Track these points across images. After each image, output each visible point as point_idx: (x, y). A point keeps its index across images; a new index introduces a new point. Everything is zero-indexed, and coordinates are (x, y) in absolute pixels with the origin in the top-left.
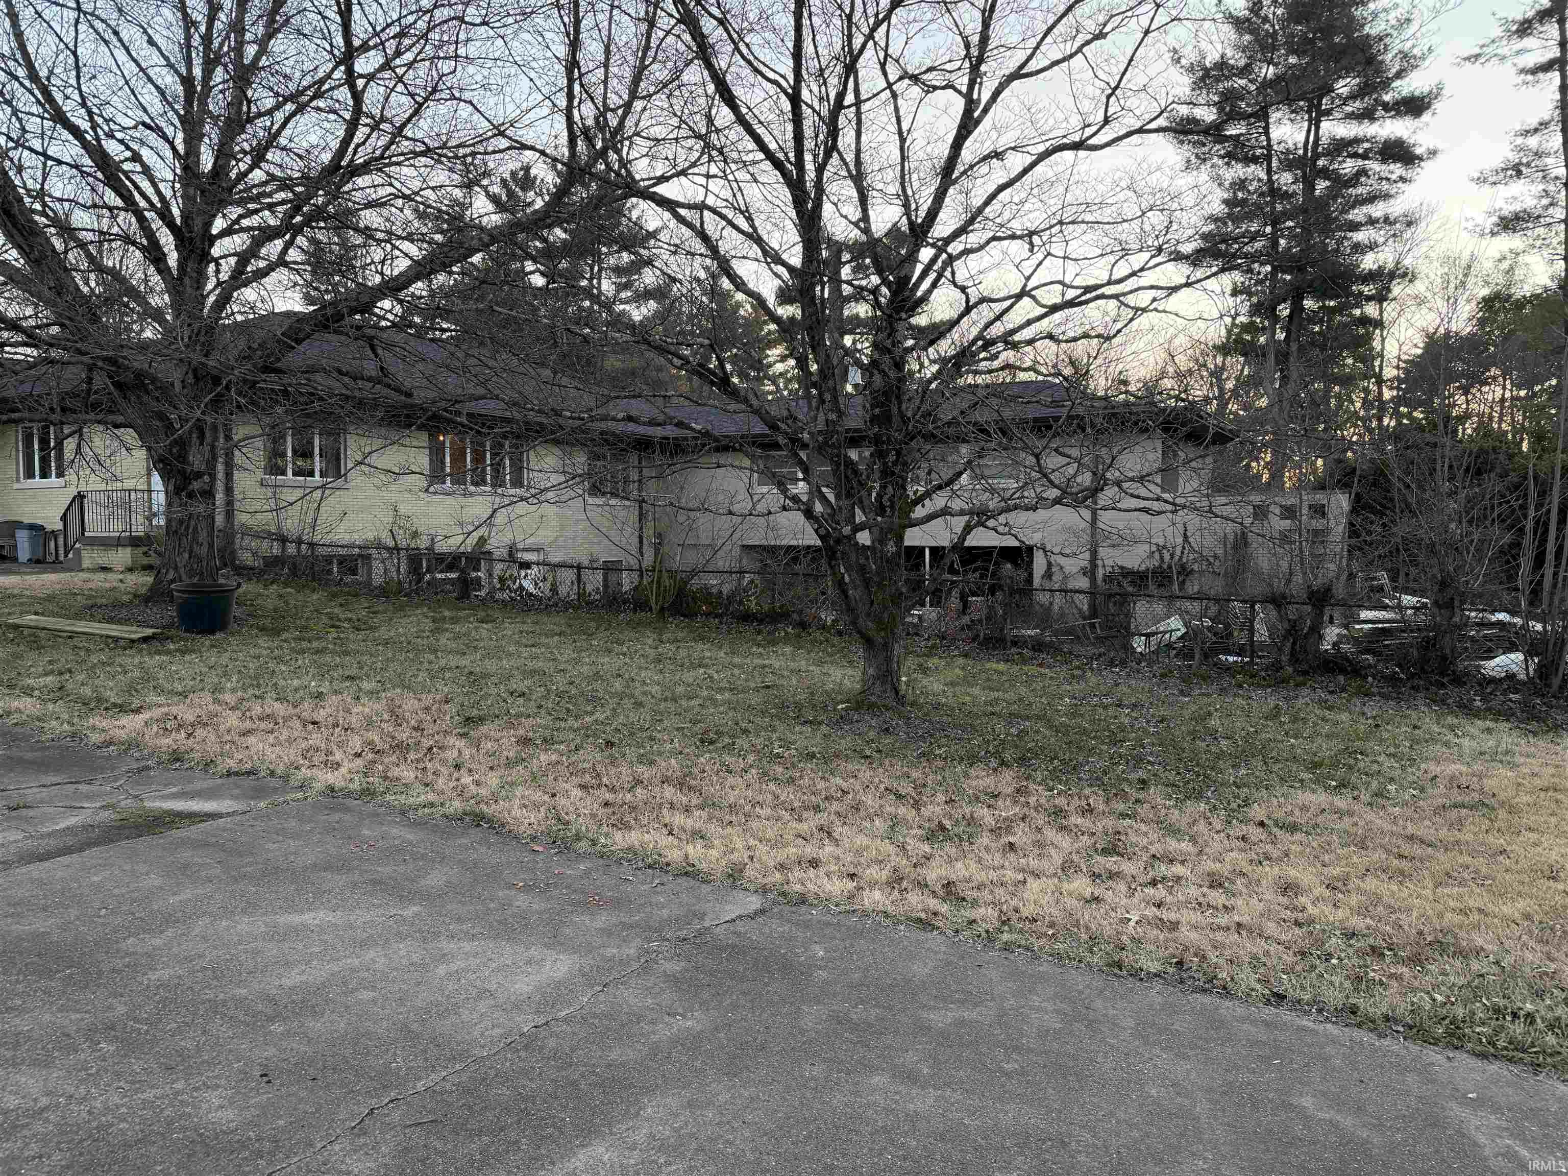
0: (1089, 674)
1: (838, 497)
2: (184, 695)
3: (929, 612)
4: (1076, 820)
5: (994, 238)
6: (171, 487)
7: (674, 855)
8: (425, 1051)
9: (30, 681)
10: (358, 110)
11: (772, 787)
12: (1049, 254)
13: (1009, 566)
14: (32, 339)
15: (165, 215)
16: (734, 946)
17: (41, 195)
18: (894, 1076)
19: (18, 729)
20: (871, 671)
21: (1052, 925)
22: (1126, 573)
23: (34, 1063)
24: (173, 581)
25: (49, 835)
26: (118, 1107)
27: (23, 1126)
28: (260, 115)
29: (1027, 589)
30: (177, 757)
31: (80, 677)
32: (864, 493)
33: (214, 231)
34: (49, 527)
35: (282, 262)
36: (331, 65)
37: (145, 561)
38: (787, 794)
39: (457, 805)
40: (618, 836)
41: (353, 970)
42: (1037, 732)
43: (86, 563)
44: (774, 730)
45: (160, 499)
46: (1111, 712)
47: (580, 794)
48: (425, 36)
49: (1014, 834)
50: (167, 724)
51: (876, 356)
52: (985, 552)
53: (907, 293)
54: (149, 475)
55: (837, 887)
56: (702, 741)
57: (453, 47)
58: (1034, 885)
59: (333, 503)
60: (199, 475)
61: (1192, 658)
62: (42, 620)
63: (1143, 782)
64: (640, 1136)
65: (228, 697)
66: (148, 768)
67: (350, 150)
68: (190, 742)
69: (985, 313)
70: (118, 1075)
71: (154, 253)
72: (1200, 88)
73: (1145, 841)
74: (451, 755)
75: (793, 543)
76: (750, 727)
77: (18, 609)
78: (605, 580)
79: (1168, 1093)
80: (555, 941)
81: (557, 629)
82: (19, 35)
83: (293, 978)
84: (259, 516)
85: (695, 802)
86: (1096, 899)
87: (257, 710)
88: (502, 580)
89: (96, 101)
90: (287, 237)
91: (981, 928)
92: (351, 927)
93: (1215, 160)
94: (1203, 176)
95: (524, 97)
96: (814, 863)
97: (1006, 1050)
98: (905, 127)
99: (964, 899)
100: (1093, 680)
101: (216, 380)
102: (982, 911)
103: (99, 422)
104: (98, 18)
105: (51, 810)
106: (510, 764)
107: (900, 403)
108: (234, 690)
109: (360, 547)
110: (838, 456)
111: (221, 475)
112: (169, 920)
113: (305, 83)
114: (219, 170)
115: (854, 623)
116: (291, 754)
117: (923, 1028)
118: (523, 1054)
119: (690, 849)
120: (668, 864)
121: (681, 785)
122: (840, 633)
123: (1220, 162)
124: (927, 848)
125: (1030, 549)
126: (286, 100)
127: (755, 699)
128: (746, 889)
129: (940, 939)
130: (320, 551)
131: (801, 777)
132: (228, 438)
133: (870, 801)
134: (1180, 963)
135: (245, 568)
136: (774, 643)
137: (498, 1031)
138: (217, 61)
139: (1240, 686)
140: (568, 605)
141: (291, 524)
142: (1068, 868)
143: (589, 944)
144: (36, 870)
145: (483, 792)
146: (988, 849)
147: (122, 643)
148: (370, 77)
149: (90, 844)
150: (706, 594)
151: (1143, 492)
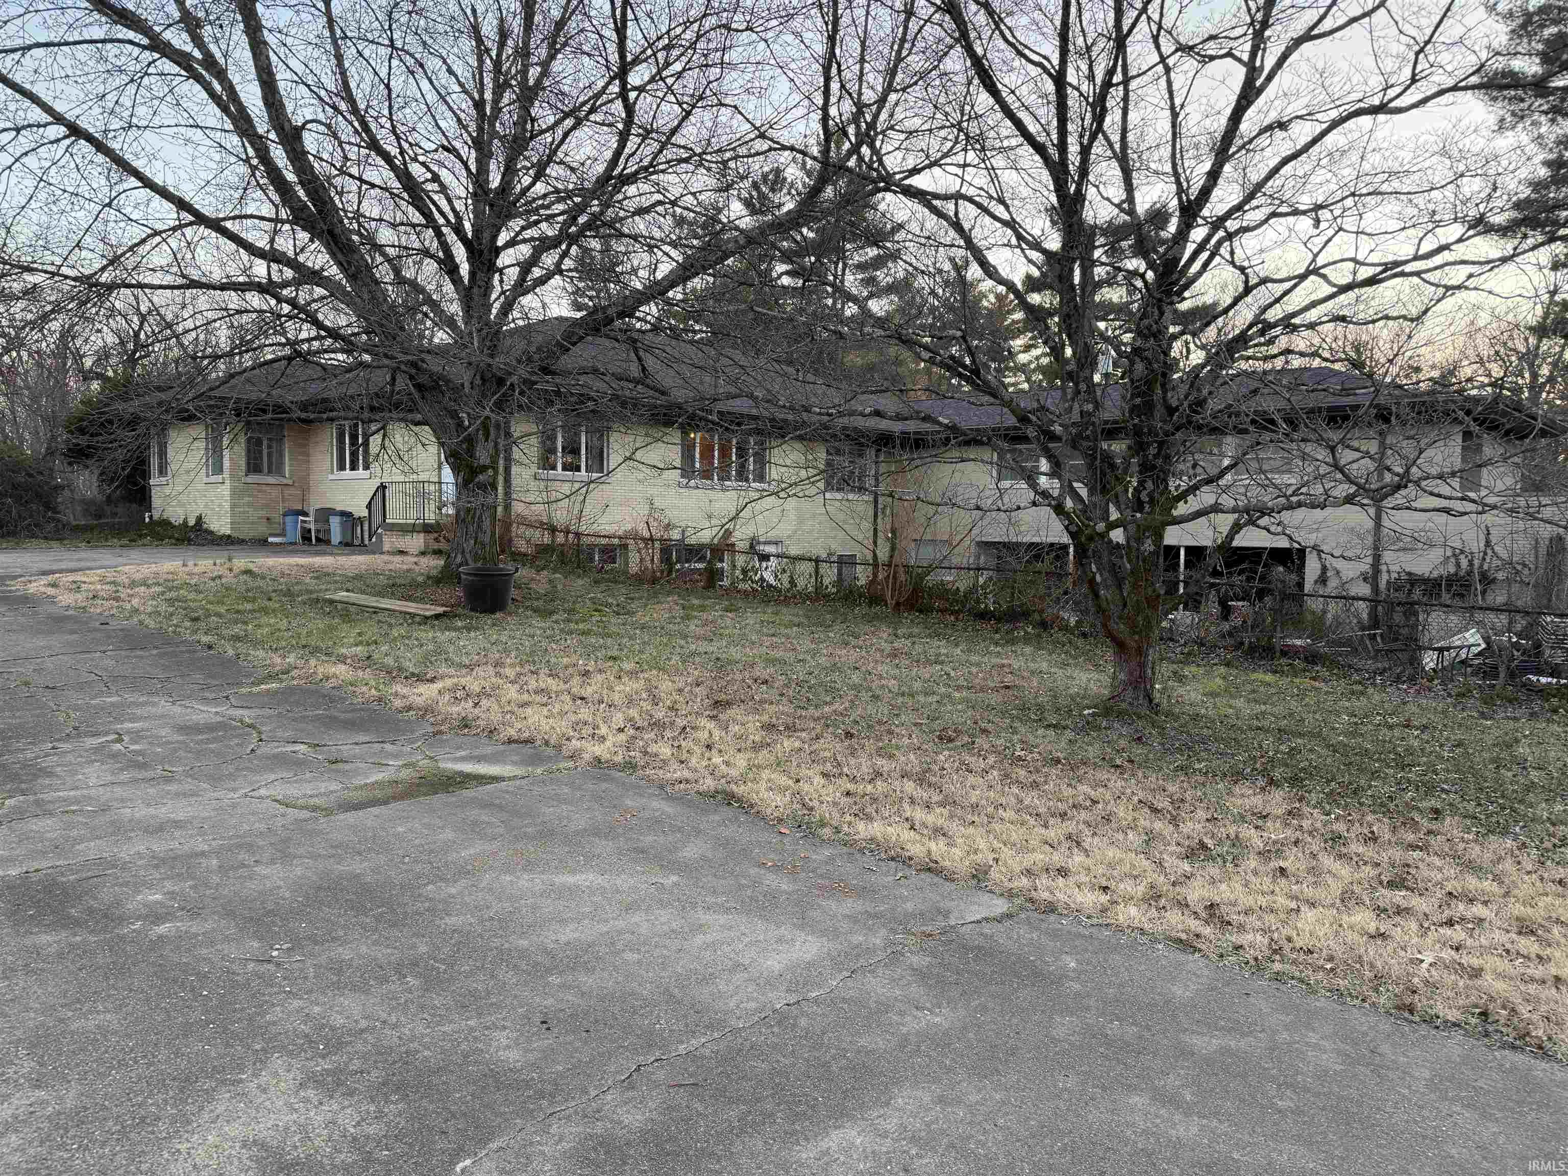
0: (1371, 690)
1: (1091, 492)
2: (470, 668)
3: (1182, 617)
4: (1356, 847)
5: (1274, 215)
6: (460, 480)
7: (916, 850)
8: (685, 1016)
9: (344, 651)
10: (629, 121)
11: (1015, 790)
12: (1340, 229)
13: (1281, 569)
14: (349, 346)
15: (458, 230)
16: (979, 948)
17: (358, 215)
18: (1153, 1098)
19: (335, 692)
20: (1122, 676)
21: (1331, 959)
22: (1414, 580)
23: (354, 988)
24: (460, 565)
25: (361, 788)
26: (423, 1036)
27: (348, 1043)
28: (543, 132)
29: (1297, 594)
30: (465, 724)
31: (385, 648)
32: (1119, 489)
33: (500, 242)
34: (356, 515)
35: (558, 270)
36: (606, 80)
37: (436, 546)
38: (1030, 798)
39: (709, 783)
40: (861, 826)
41: (620, 932)
42: (1311, 751)
43: (386, 547)
44: (1015, 732)
45: (450, 490)
46: (1397, 732)
47: (822, 781)
48: (693, 45)
49: (1286, 859)
50: (459, 694)
51: (1138, 343)
52: (1253, 554)
53: (1175, 276)
54: (440, 468)
55: (1089, 899)
56: (940, 738)
57: (719, 54)
58: (1309, 915)
59: (597, 495)
60: (484, 468)
61: (1496, 677)
62: (353, 597)
63: (1436, 811)
64: (891, 1124)
65: (510, 672)
66: (440, 732)
67: (622, 160)
68: (476, 711)
69: (1261, 295)
70: (422, 1007)
71: (449, 267)
72: (1520, 36)
73: (1439, 876)
74: (703, 735)
75: (1036, 540)
76: (990, 727)
77: (332, 587)
78: (840, 573)
79: (1472, 1156)
80: (804, 924)
81: (796, 620)
82: (343, 73)
83: (568, 934)
84: (533, 507)
85: (936, 798)
86: (1383, 936)
87: (533, 684)
88: (744, 571)
89: (403, 129)
90: (564, 247)
91: (1249, 954)
92: (618, 891)
93: (1536, 116)
94: (1521, 136)
95: (783, 98)
96: (1063, 872)
97: (1279, 1086)
98: (1178, 102)
99: (1229, 923)
100: (1377, 697)
101: (501, 382)
102: (1250, 937)
103: (401, 420)
104: (407, 52)
105: (363, 765)
106: (756, 747)
107: (1165, 392)
108: (512, 666)
109: (620, 538)
110: (1094, 449)
111: (501, 469)
112: (463, 872)
113: (581, 99)
114: (505, 186)
115: (1105, 626)
116: (563, 726)
117: (1185, 1053)
118: (776, 1030)
119: (933, 846)
120: (911, 859)
121: (921, 780)
122: (1084, 635)
123: (1543, 118)
124: (1186, 867)
125: (1302, 552)
126: (566, 115)
127: (994, 699)
128: (991, 892)
129: (1202, 963)
130: (585, 540)
131: (1046, 782)
132: (508, 434)
133: (1122, 812)
134: (1484, 1014)
135: (520, 554)
136: (1012, 642)
137: (753, 1005)
138: (507, 85)
139: (1555, 711)
140: (804, 597)
141: (560, 516)
142: (1348, 899)
143: (836, 929)
144: (351, 817)
145: (734, 773)
146: (1255, 873)
147: (417, 619)
148: (641, 89)
149: (395, 798)
150: (943, 592)
151: (1445, 490)
